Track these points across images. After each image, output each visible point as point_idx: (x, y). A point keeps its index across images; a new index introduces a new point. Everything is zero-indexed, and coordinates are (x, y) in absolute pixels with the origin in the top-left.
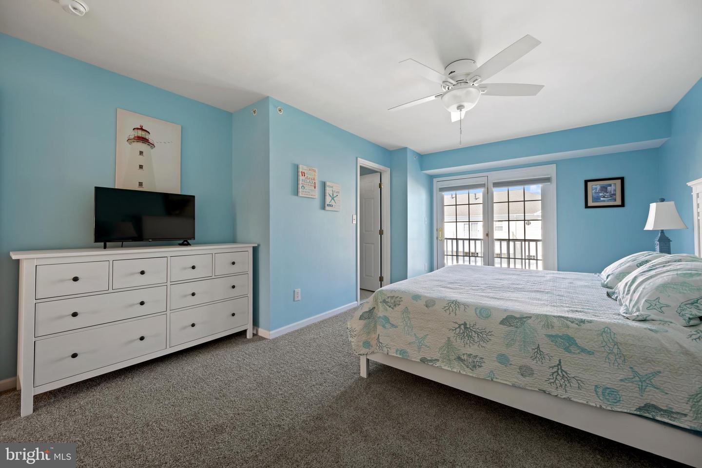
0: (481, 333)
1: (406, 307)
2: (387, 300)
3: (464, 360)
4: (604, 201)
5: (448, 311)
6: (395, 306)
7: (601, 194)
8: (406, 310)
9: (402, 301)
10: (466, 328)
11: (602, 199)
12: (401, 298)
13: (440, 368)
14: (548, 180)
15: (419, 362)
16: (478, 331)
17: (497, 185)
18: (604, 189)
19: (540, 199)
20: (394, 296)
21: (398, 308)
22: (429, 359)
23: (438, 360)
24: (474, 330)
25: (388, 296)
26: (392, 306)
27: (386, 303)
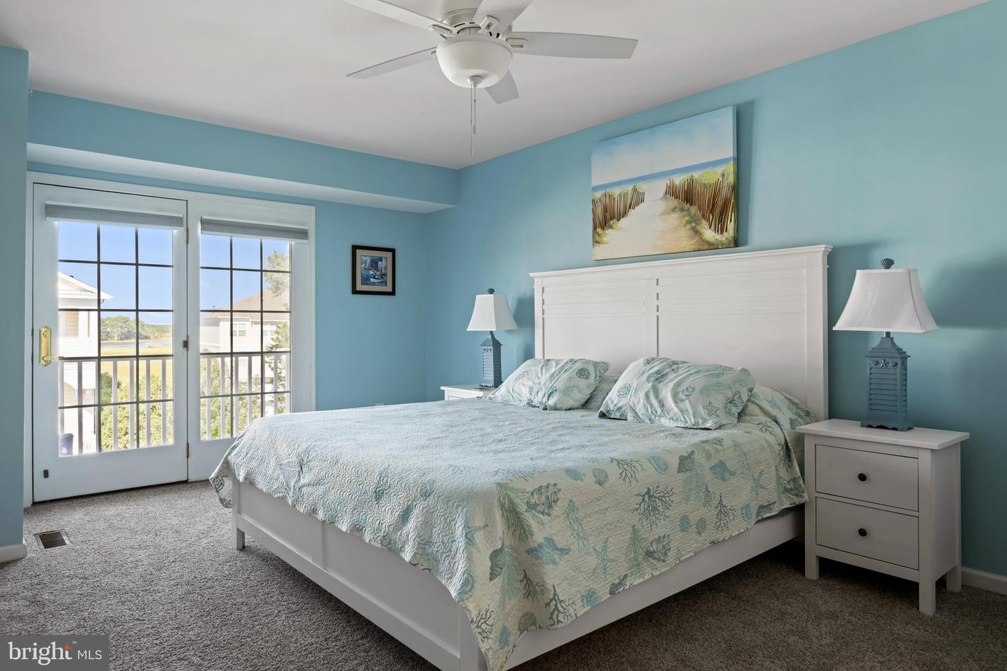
0: (663, 496)
1: (571, 501)
2: (533, 501)
3: (654, 552)
4: (374, 284)
5: (627, 480)
6: (550, 507)
7: (371, 272)
8: (572, 507)
9: (560, 490)
10: (650, 497)
11: (372, 280)
12: (555, 485)
13: (633, 587)
14: (302, 234)
15: (609, 598)
16: (661, 494)
17: (208, 225)
18: (374, 264)
19: (288, 270)
20: (541, 487)
21: (558, 509)
22: (617, 581)
23: (626, 576)
24: (658, 495)
25: (531, 490)
26: (546, 511)
27: (534, 509)
